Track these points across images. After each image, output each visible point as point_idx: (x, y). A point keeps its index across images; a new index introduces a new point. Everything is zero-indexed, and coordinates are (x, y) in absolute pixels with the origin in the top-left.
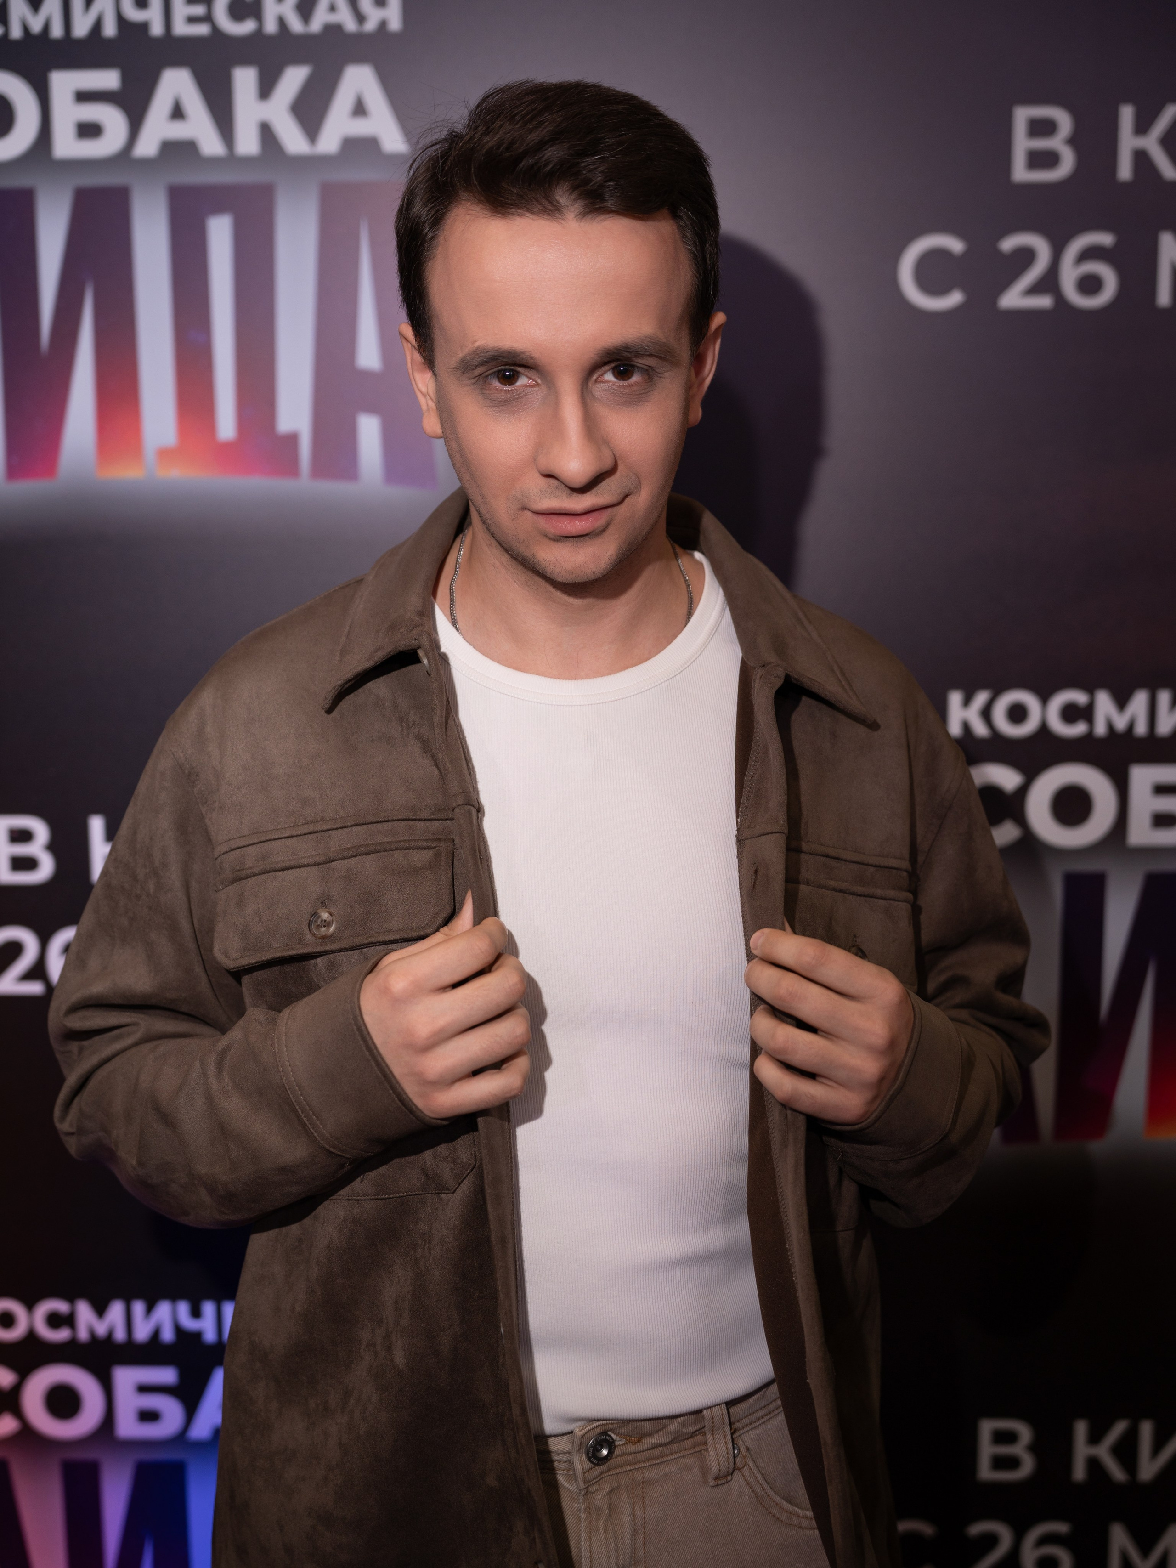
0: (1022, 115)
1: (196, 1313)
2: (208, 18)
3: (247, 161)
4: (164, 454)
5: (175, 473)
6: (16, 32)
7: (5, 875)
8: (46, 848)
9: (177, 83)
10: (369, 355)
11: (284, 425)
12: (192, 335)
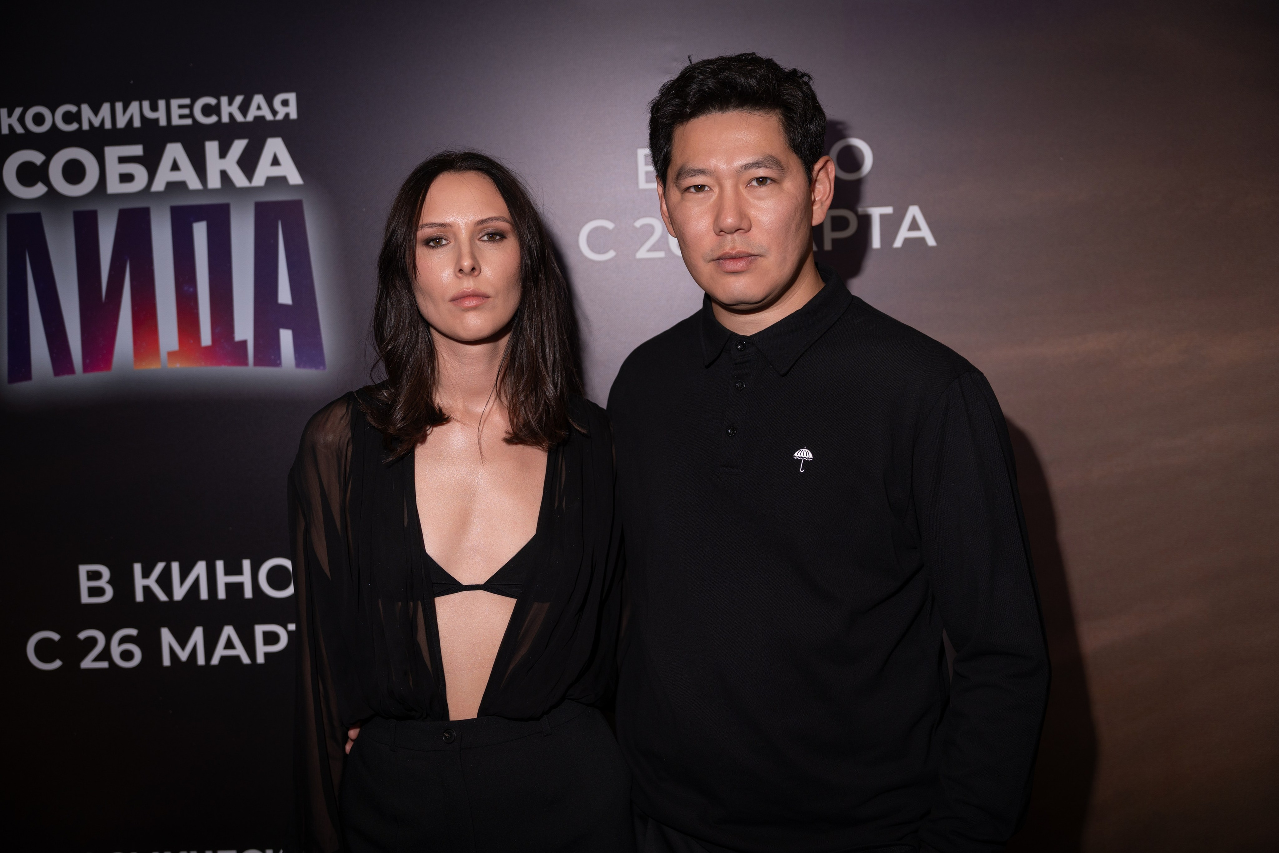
0: (641, 153)
2: (191, 116)
3: (214, 192)
4: (171, 354)
5: (178, 365)
6: (86, 127)
7: (85, 599)
8: (109, 582)
9: (175, 151)
10: (285, 296)
11: (238, 337)
12: (186, 288)
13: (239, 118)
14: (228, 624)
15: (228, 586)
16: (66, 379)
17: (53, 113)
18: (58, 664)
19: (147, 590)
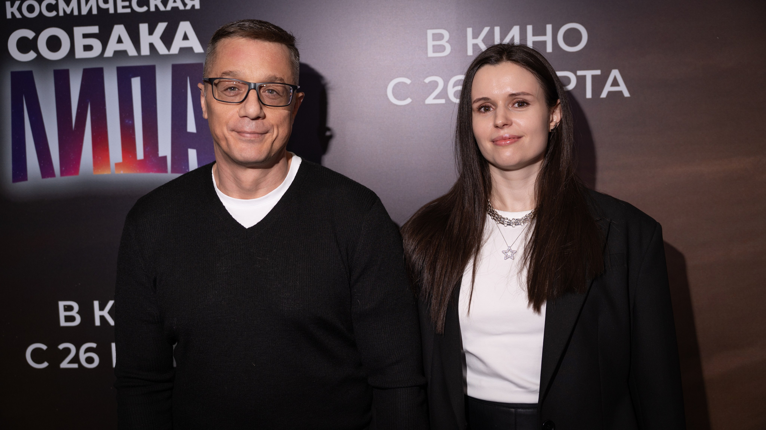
0: (430, 33)
2: (130, 6)
3: (146, 57)
4: (117, 165)
5: (122, 172)
6: (61, 14)
7: (63, 323)
8: (78, 313)
9: (119, 30)
10: (191, 127)
11: (161, 154)
12: (127, 121)
13: (162, 8)
16: (49, 180)
17: (40, 5)
18: (45, 365)
19: (102, 318)
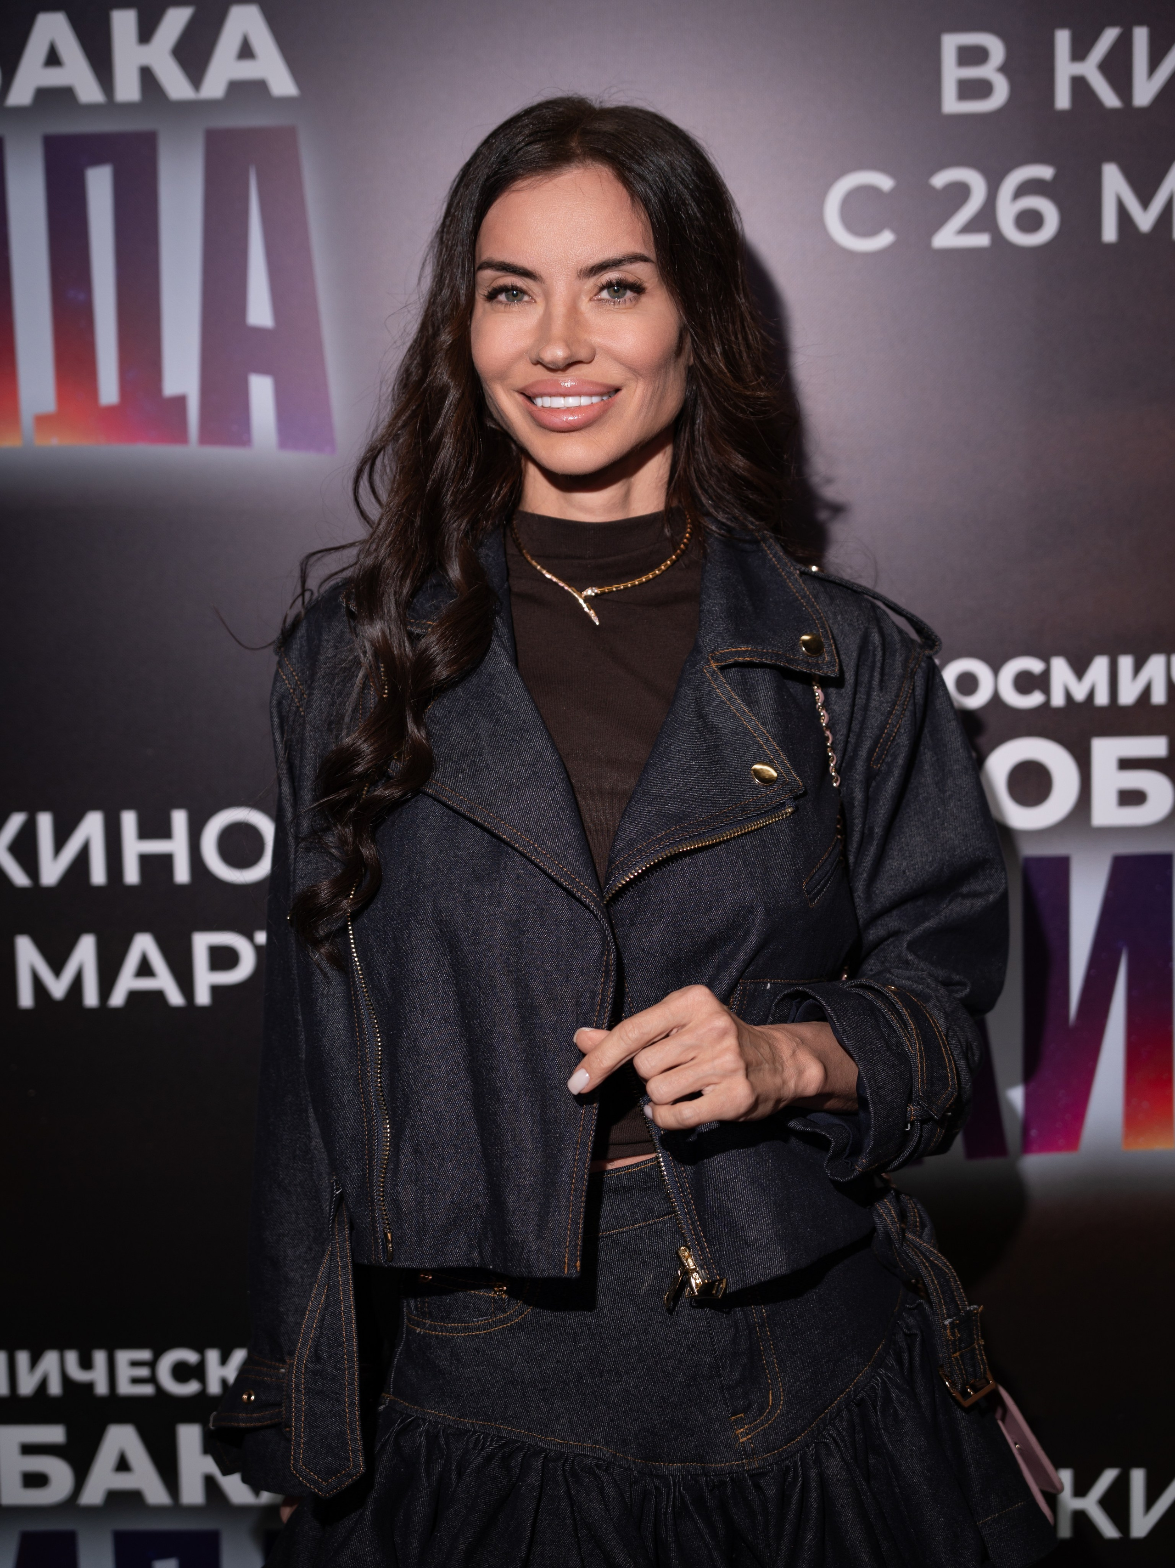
0: (951, 43)
1: (86, 1364)
3: (128, 107)
4: (42, 420)
5: (54, 441)
9: (52, 28)
10: (260, 311)
11: (170, 388)
12: (71, 295)
14: (143, 929)
15: (146, 860)
